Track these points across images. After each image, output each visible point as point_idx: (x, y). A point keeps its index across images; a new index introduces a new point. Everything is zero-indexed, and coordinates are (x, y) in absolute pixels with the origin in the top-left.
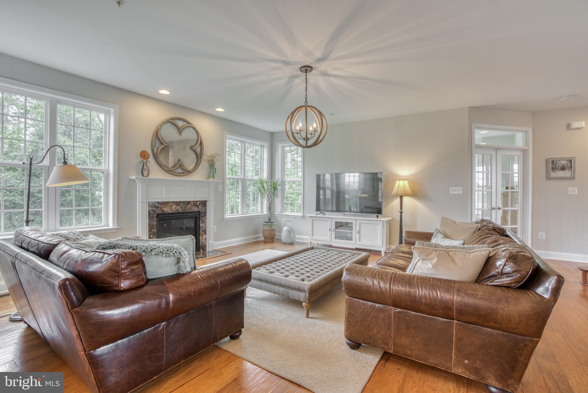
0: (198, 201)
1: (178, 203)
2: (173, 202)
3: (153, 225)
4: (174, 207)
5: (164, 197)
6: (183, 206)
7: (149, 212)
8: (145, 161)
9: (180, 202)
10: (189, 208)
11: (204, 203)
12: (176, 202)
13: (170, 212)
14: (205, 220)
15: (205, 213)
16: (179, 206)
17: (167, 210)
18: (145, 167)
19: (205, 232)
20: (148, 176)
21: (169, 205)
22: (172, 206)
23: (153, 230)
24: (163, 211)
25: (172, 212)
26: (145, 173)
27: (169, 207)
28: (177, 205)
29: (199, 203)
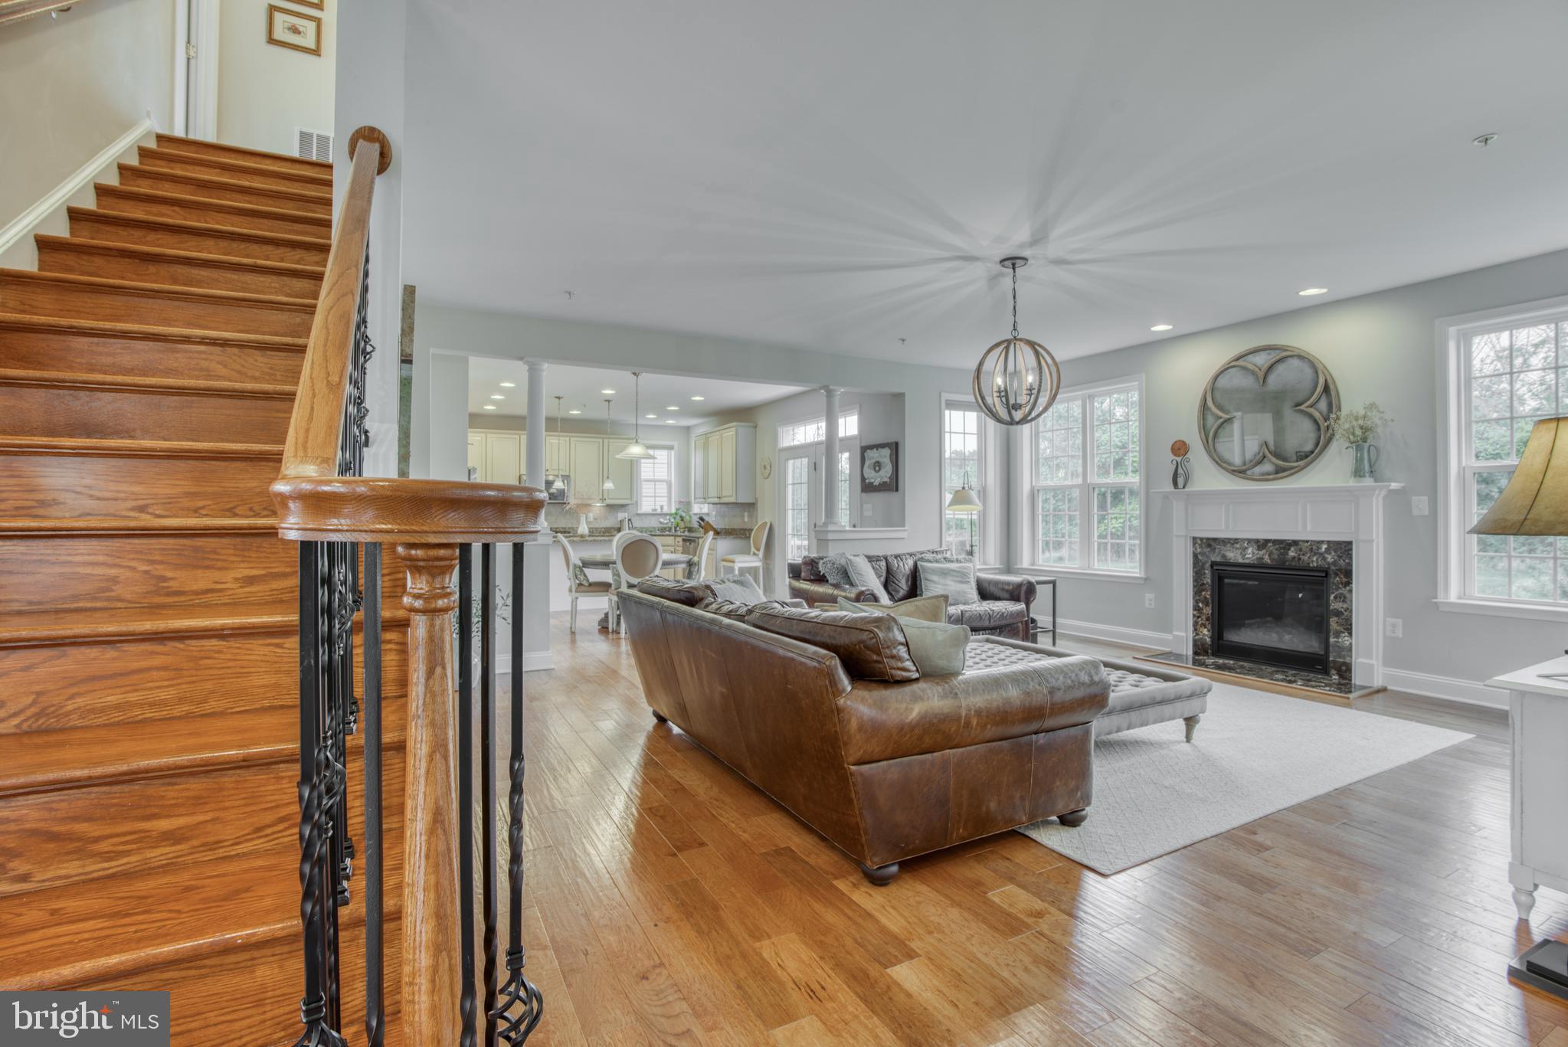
0: (1322, 542)
1: (1262, 544)
2: (1249, 541)
3: (1203, 584)
4: (1250, 550)
5: (1223, 527)
6: (1274, 551)
7: (1195, 556)
8: (1179, 459)
9: (1267, 541)
10: (1294, 558)
11: (1345, 549)
12: (1257, 541)
13: (1241, 561)
14: (1348, 595)
15: (1348, 573)
16: (1264, 551)
17: (1233, 555)
18: (1180, 471)
19: (1347, 629)
20: (1184, 487)
21: (1238, 546)
22: (1246, 548)
23: (1203, 593)
24: (1224, 556)
25: (1247, 561)
26: (1181, 481)
27: (1239, 551)
28: (1258, 546)
29: (1324, 547)
